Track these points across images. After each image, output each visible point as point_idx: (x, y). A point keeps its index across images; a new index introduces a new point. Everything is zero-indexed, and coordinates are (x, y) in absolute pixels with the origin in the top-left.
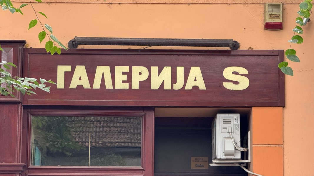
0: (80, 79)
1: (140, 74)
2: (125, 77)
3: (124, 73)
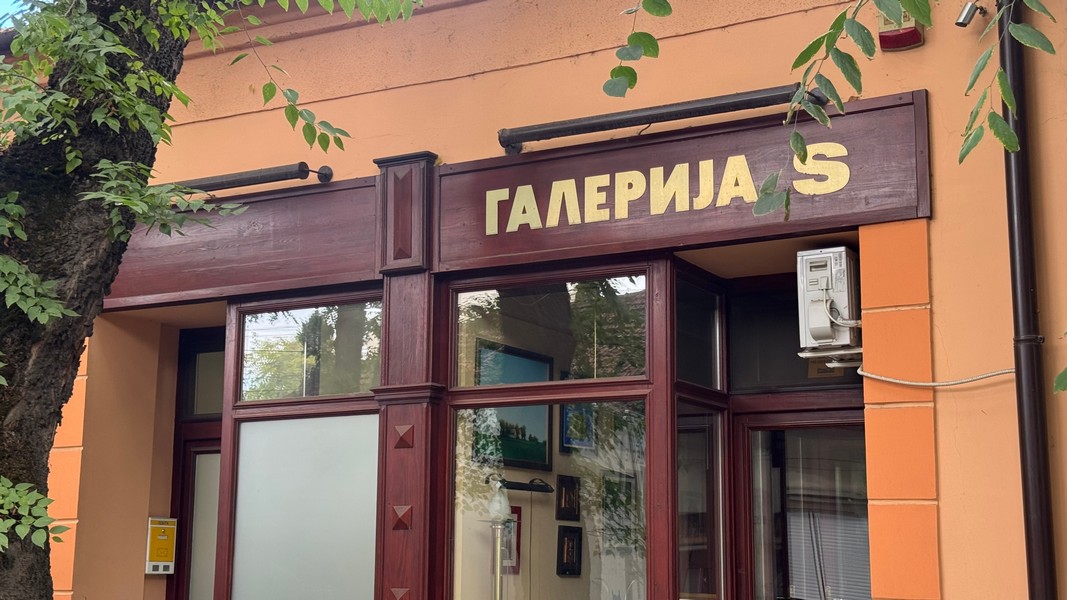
0: (524, 212)
1: (630, 186)
2: (602, 197)
3: (600, 189)
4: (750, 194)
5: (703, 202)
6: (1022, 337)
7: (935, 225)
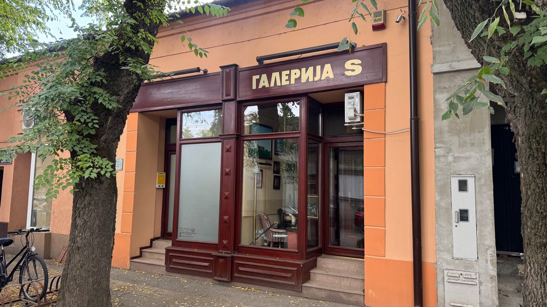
0: (264, 82)
1: (295, 74)
2: (287, 78)
3: (286, 75)
4: (331, 76)
5: (317, 78)
6: (413, 118)
7: (387, 84)
